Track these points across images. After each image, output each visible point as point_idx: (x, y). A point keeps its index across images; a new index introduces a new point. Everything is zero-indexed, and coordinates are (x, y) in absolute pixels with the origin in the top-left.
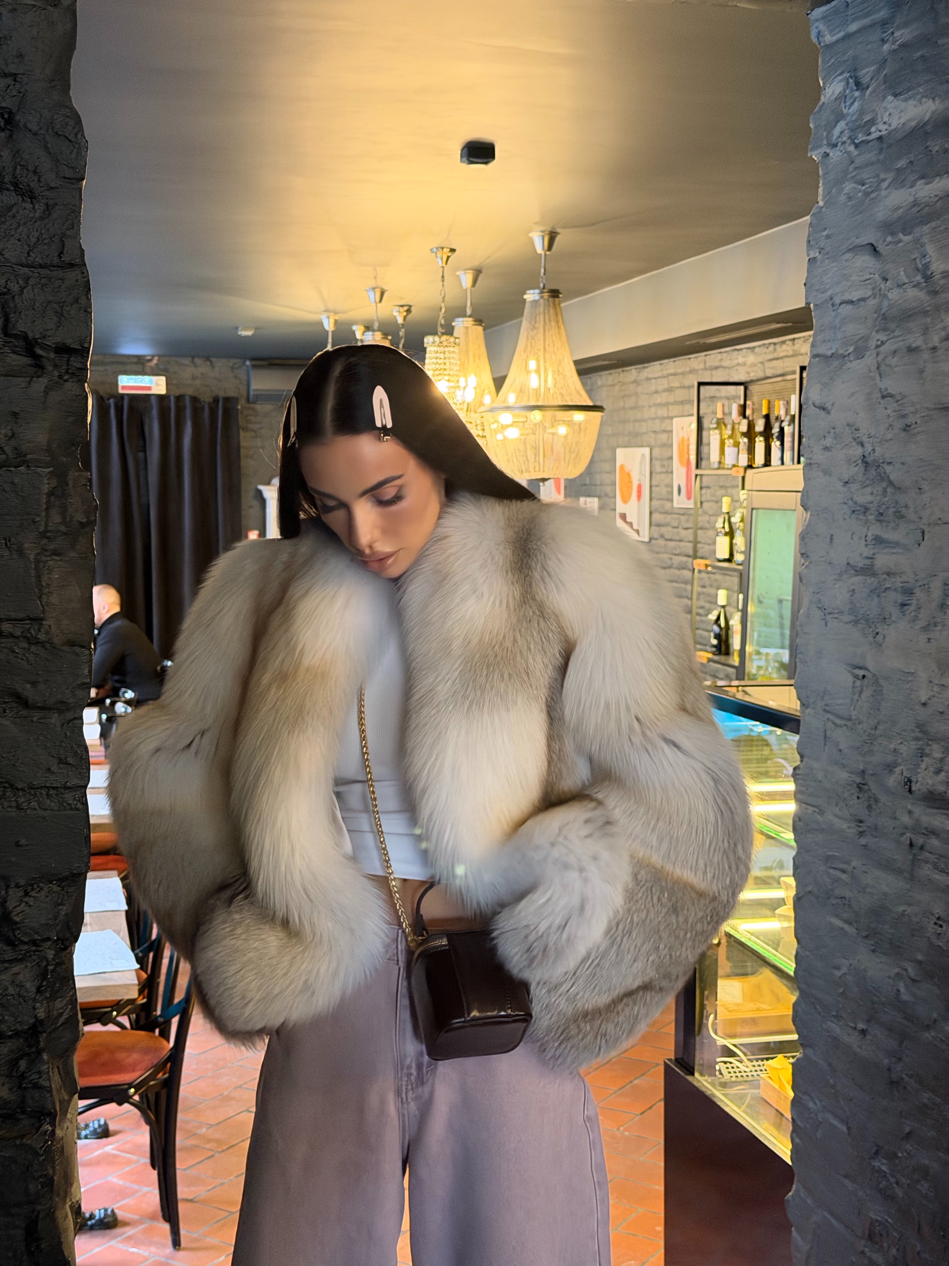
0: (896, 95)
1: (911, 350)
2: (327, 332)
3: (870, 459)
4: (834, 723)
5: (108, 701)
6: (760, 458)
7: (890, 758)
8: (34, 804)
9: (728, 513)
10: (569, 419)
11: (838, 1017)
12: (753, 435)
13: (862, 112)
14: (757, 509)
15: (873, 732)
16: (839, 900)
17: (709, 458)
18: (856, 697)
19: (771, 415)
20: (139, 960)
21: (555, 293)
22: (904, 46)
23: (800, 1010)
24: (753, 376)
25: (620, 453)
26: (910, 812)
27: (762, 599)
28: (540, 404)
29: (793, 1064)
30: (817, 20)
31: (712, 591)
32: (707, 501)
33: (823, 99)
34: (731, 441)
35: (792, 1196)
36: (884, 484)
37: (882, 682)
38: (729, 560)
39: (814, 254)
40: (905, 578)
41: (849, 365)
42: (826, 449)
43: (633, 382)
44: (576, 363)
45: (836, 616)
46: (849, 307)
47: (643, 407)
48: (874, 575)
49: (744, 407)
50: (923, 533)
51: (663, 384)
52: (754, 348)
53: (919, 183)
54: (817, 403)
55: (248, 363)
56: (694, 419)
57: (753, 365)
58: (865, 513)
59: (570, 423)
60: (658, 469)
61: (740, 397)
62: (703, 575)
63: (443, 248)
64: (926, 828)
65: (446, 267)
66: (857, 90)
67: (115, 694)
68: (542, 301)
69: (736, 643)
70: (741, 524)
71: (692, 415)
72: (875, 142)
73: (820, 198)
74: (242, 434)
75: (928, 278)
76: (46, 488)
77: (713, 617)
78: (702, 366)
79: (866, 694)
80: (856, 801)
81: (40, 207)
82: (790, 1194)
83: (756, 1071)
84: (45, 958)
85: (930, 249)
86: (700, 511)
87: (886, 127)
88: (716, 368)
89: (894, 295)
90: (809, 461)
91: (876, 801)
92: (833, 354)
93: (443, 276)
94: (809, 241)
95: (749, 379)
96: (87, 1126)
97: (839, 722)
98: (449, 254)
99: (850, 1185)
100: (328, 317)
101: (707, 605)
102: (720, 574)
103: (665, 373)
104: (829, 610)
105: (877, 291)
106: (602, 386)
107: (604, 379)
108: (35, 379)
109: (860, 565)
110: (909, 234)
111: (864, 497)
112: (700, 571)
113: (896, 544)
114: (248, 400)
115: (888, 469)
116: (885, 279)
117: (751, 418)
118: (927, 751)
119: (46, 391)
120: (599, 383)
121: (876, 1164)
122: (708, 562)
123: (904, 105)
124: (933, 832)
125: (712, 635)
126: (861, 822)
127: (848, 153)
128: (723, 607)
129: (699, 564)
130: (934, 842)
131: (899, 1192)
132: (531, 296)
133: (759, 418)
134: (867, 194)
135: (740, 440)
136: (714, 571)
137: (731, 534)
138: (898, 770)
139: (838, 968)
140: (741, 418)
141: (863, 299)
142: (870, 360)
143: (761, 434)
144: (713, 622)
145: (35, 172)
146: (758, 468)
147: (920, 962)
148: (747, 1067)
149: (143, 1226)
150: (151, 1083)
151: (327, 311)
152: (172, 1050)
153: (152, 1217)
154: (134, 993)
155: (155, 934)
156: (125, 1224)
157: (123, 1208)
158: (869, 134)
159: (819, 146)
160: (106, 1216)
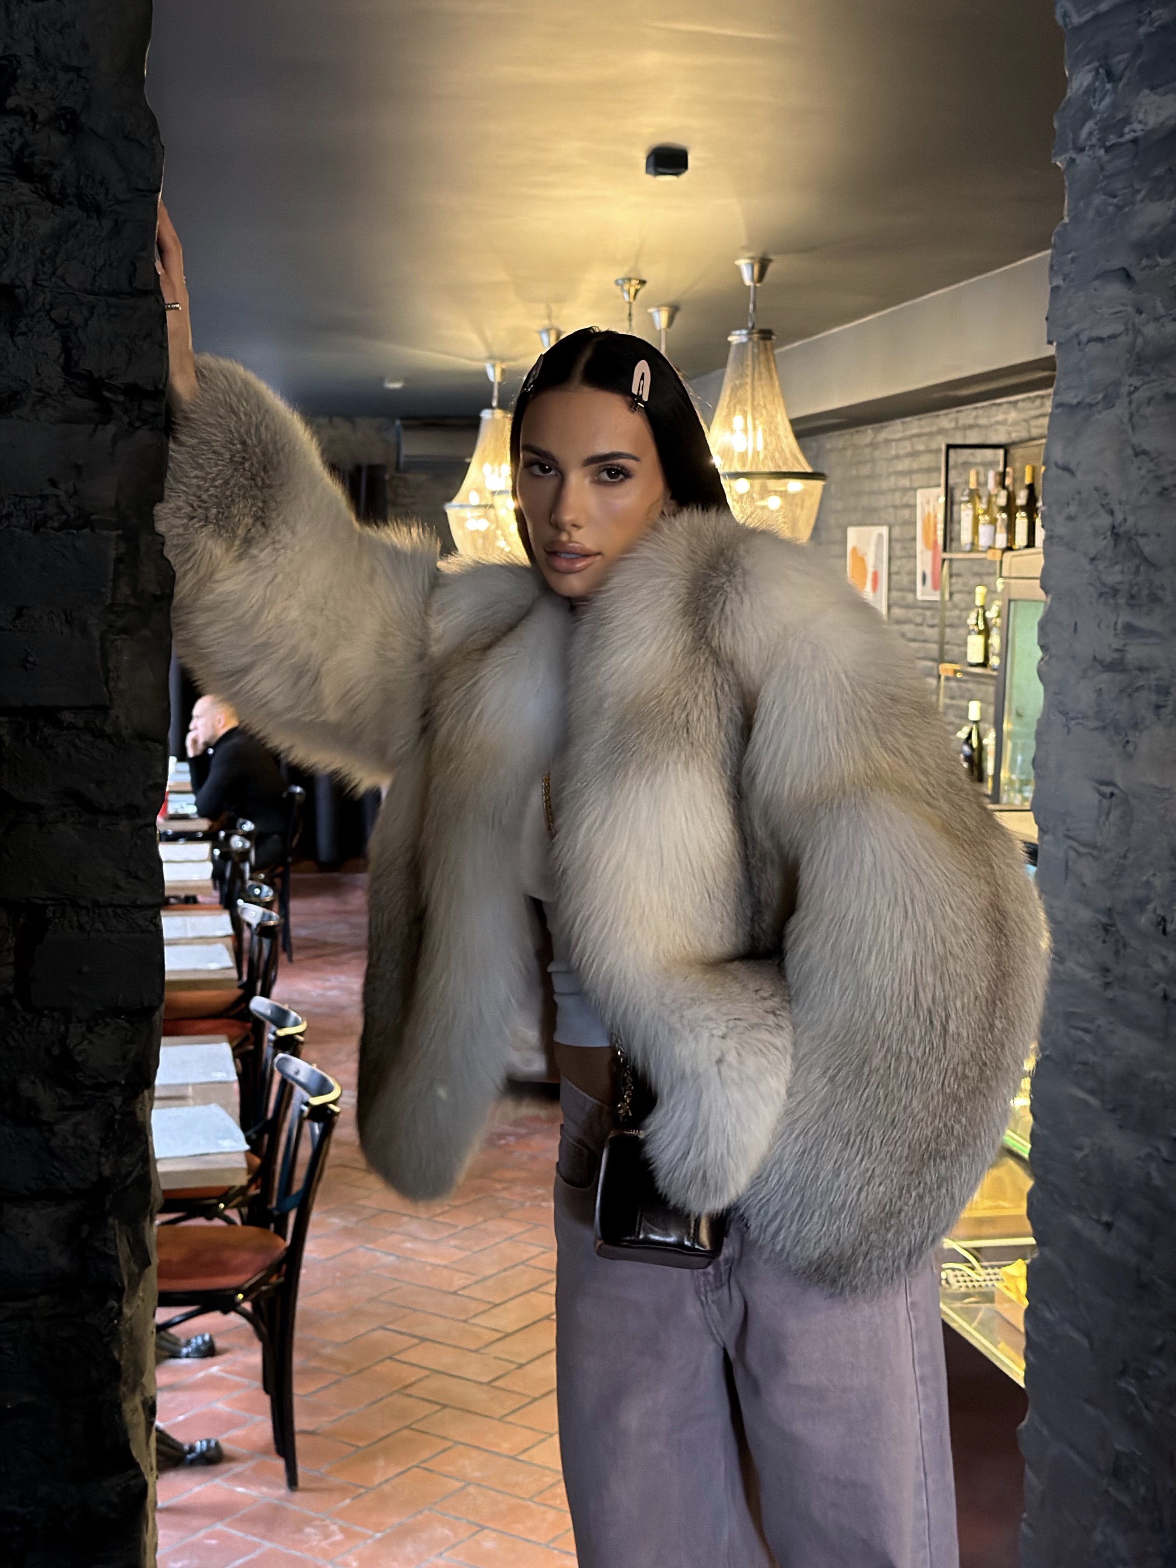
0: (1153, 88)
1: (1170, 397)
2: (491, 384)
3: (1120, 531)
4: (1077, 852)
5: (222, 834)
6: (1021, 538)
7: (1141, 893)
8: (99, 925)
9: (982, 607)
10: (783, 489)
11: (1080, 1208)
12: (1014, 510)
13: (1114, 106)
14: (1015, 600)
15: (1122, 861)
16: (1080, 1067)
17: (959, 539)
18: (1102, 819)
19: (1036, 485)
20: (248, 1140)
21: (766, 334)
22: (1163, 28)
23: (1035, 1202)
24: (1015, 436)
25: (853, 535)
26: (1164, 958)
27: (1021, 711)
28: (747, 469)
29: (1028, 1266)
31: (963, 703)
32: (959, 592)
33: (1069, 94)
34: (987, 518)
35: (1026, 1426)
36: (1137, 561)
37: (1132, 800)
38: (984, 665)
39: (1058, 281)
40: (1160, 674)
41: (1098, 416)
42: (1070, 518)
43: (867, 446)
44: (793, 422)
45: (1080, 721)
46: (1097, 345)
47: (880, 476)
48: (1124, 670)
49: (1003, 475)
51: (906, 447)
52: (1016, 402)
54: (1060, 462)
55: (398, 423)
56: (941, 490)
57: (1015, 423)
58: (1114, 596)
59: (784, 494)
60: (898, 552)
61: (998, 463)
62: (953, 684)
63: (630, 280)
65: (635, 304)
66: (1109, 82)
67: (232, 828)
68: (750, 345)
69: (990, 767)
70: (999, 621)
71: (939, 485)
72: (1130, 145)
73: (1065, 213)
76: (113, 554)
77: (962, 734)
78: (953, 425)
79: (1115, 815)
80: (1101, 945)
81: (108, 224)
82: (1024, 1423)
83: (991, 1280)
84: (111, 1105)
86: (949, 605)
87: (1142, 126)
88: (971, 427)
89: (1150, 330)
90: (1050, 533)
91: (1125, 945)
92: (1079, 403)
93: (630, 315)
94: (1052, 267)
95: (1009, 441)
96: (188, 1343)
97: (1082, 850)
98: (639, 287)
99: (1090, 1410)
100: (494, 366)
101: (957, 721)
102: (972, 681)
103: (908, 433)
104: (1071, 715)
105: (1130, 326)
106: (831, 450)
107: (835, 441)
108: (100, 427)
109: (1108, 660)
110: (1168, 257)
111: (1114, 577)
112: (947, 679)
113: (1152, 633)
114: (397, 468)
115: (1142, 541)
116: (1140, 312)
117: (1011, 489)
119: (115, 439)
120: (828, 446)
121: (1122, 1384)
122: (956, 667)
123: (1162, 99)
125: (962, 756)
126: (1107, 970)
127: (1099, 159)
128: (976, 722)
129: (946, 669)
131: (1149, 1417)
132: (737, 338)
133: (1021, 489)
134: (1119, 208)
135: (998, 516)
136: (965, 678)
137: (986, 632)
138: (1150, 907)
139: (1080, 1148)
140: (1000, 488)
141: (1113, 337)
142: (1120, 410)
143: (1023, 508)
144: (962, 741)
145: (101, 183)
146: (1019, 549)
148: (980, 1275)
149: (251, 1464)
150: (264, 1288)
151: (491, 358)
152: (289, 1249)
153: (265, 1452)
154: (242, 1180)
155: (270, 1114)
156: (231, 1459)
157: (228, 1440)
158: (1122, 136)
159: (1064, 151)
160: (209, 1447)
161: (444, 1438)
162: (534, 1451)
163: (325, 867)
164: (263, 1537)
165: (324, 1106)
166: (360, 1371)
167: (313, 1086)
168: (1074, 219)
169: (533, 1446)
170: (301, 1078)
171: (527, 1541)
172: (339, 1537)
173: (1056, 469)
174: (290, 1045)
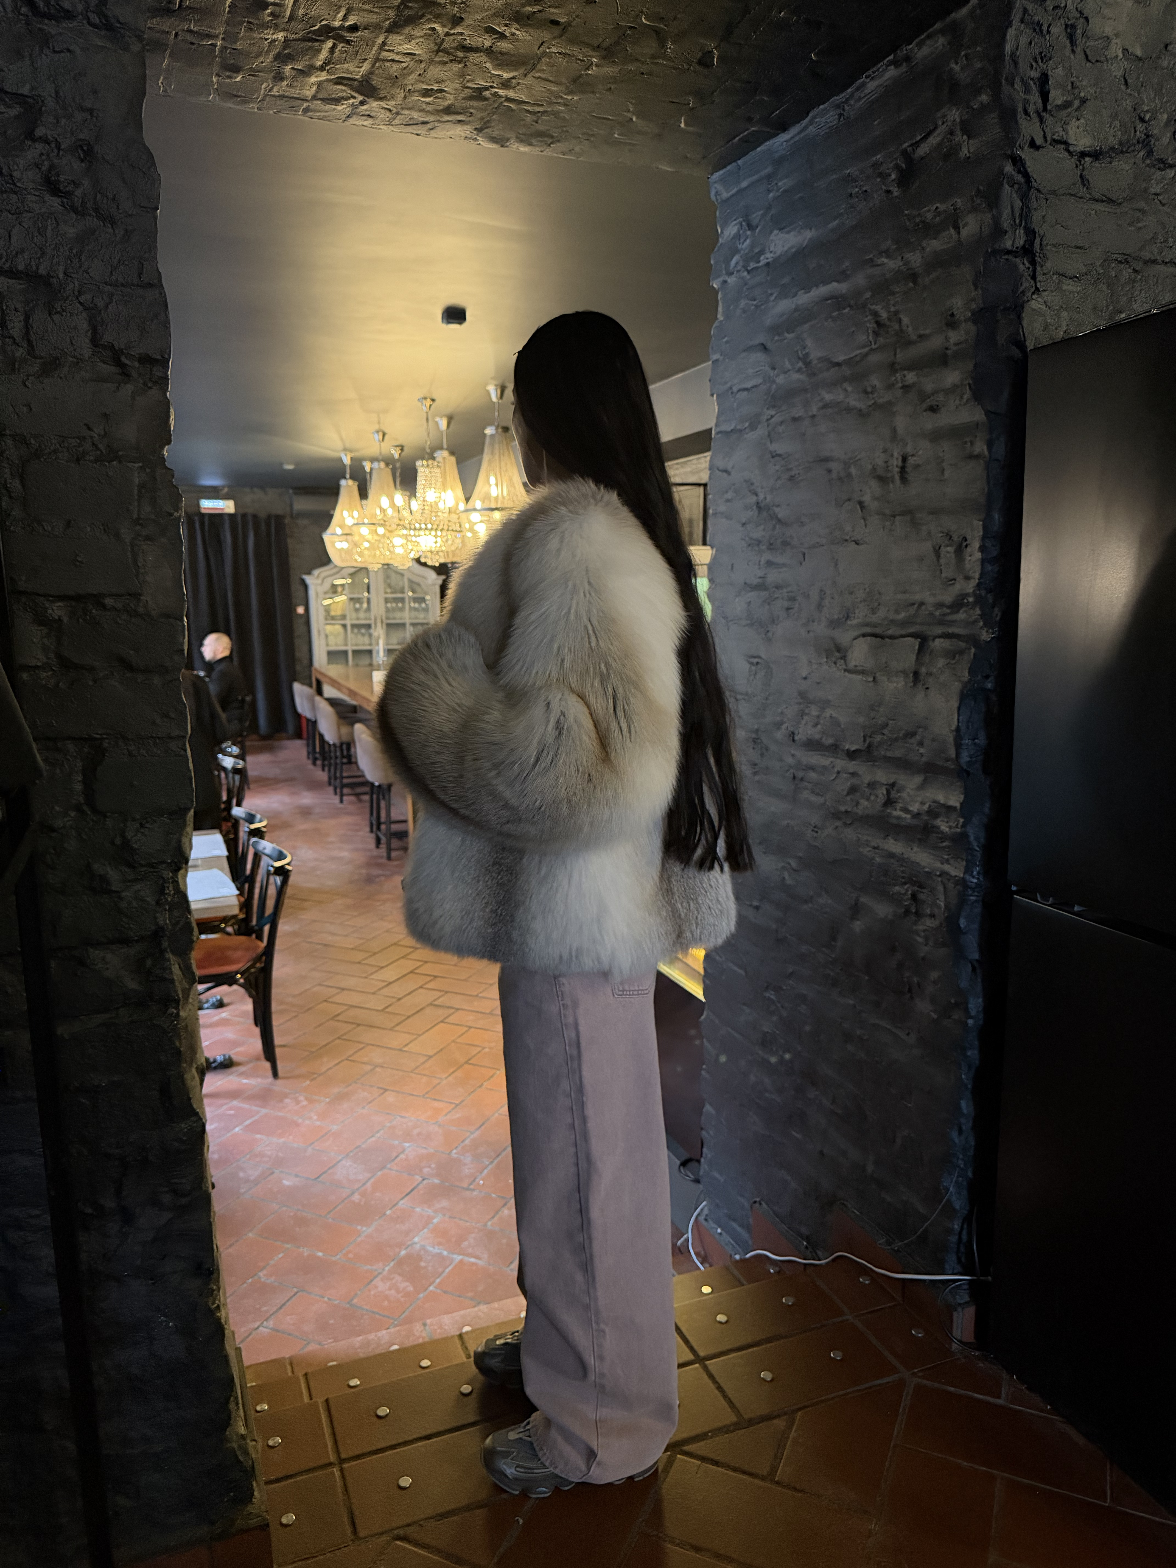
0: (781, 229)
1: (795, 419)
2: (345, 466)
3: (762, 505)
7: (778, 719)
13: (752, 246)
15: (765, 701)
18: (752, 677)
21: (506, 430)
22: (785, 191)
26: (793, 755)
28: (499, 507)
30: (715, 182)
33: (721, 241)
35: (704, 1020)
36: (774, 522)
37: (772, 665)
39: (717, 356)
40: (789, 589)
41: (746, 436)
42: (728, 500)
45: (736, 621)
46: (746, 393)
48: (766, 589)
50: (804, 554)
53: (799, 293)
54: (721, 468)
55: (291, 490)
58: (758, 545)
63: (426, 398)
64: (806, 766)
65: (429, 413)
66: (749, 230)
68: (497, 435)
72: (764, 268)
73: (721, 314)
74: (289, 540)
75: (807, 364)
76: (137, 481)
79: (760, 676)
80: (752, 750)
82: (703, 1017)
85: (809, 343)
87: (772, 255)
89: (781, 379)
91: (767, 749)
92: (732, 430)
93: (426, 421)
94: (712, 348)
98: (431, 403)
99: (748, 1010)
100: (346, 455)
104: (731, 618)
105: (767, 379)
108: (122, 385)
109: (755, 583)
110: (793, 332)
111: (758, 533)
113: (784, 565)
114: (292, 516)
115: (777, 510)
116: (774, 369)
118: (807, 711)
119: (133, 397)
121: (767, 995)
123: (787, 236)
124: (812, 768)
126: (756, 765)
127: (743, 278)
130: (813, 775)
131: (784, 1013)
134: (758, 306)
138: (784, 727)
141: (755, 386)
142: (761, 431)
147: (800, 858)
149: (251, 1065)
150: (253, 970)
151: (345, 450)
152: (266, 947)
153: (258, 1059)
154: (236, 911)
155: (248, 872)
156: (238, 1064)
157: (236, 1054)
158: (759, 262)
159: (719, 276)
160: (225, 1060)
161: (359, 1042)
162: (411, 1045)
163: (264, 738)
164: (262, 1107)
165: (282, 867)
166: (309, 1009)
167: (275, 855)
168: (727, 317)
169: (410, 1042)
170: (267, 851)
171: (412, 1095)
172: (305, 1103)
173: (717, 472)
174: (258, 833)
